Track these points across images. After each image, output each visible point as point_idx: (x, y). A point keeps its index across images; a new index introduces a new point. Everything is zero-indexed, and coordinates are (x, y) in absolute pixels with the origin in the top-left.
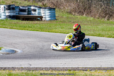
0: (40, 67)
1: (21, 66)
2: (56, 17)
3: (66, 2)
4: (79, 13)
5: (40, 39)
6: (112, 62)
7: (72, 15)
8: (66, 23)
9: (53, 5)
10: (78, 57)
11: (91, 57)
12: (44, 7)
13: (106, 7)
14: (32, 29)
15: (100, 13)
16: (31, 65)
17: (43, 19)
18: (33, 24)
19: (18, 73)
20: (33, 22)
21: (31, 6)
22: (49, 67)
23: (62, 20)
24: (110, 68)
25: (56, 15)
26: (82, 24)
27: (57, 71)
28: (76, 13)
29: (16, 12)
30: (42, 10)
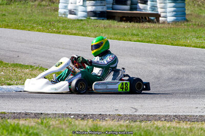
0: (155, 114)
1: (117, 113)
2: (187, 16)
5: (155, 59)
14: (139, 39)
16: (136, 110)
17: (161, 18)
18: (141, 28)
19: (112, 126)
20: (141, 25)
22: (172, 114)
23: (199, 21)
25: (187, 12)
27: (189, 123)
29: (108, 5)
30: (160, 2)
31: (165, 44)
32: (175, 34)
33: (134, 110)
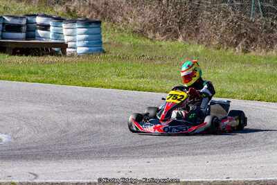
0: (62, 181)
1: (10, 180)
2: (103, 45)
3: (130, 3)
4: (165, 33)
5: (61, 105)
6: (258, 166)
7: (147, 38)
8: (132, 60)
9: (94, 13)
10: (165, 153)
11: (201, 154)
12: (70, 18)
13: (238, 18)
14: (39, 79)
15: (223, 33)
16: (36, 176)
17: (67, 49)
18: (41, 63)
20: (41, 58)
21: (35, 16)
22: (85, 181)
23: (120, 52)
24: (254, 183)
25: (104, 40)
26: (175, 63)
28: (158, 34)
30: (66, 27)
31: (75, 84)
32: (87, 71)
33: (34, 177)
